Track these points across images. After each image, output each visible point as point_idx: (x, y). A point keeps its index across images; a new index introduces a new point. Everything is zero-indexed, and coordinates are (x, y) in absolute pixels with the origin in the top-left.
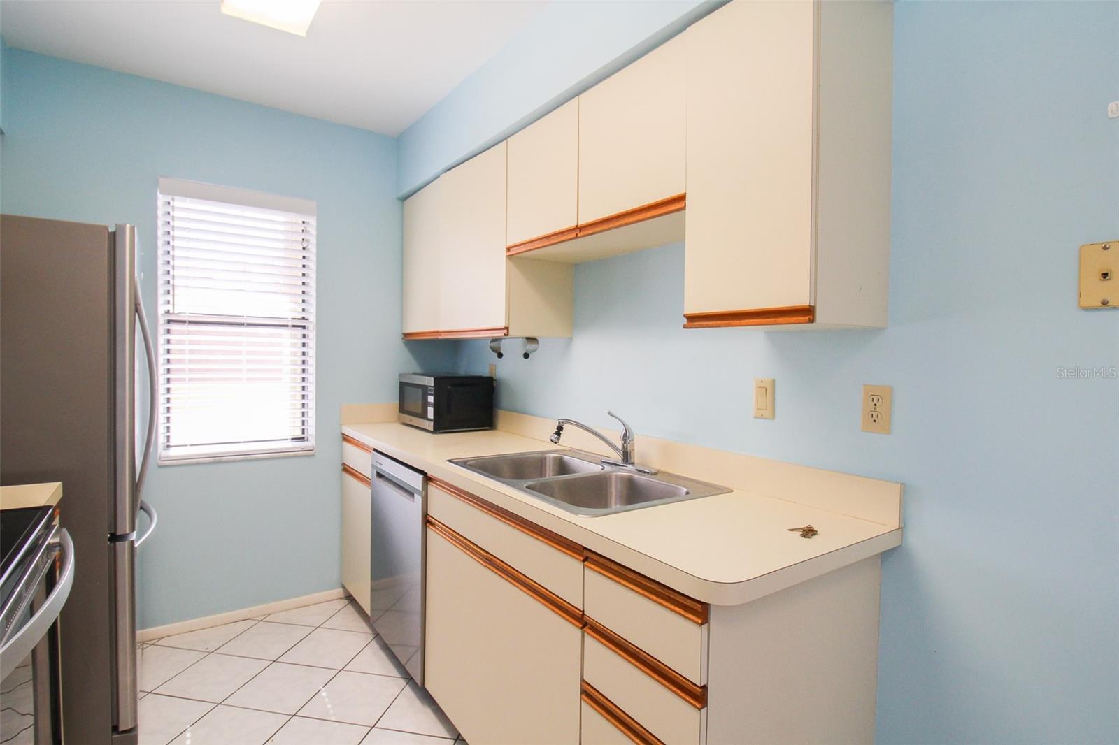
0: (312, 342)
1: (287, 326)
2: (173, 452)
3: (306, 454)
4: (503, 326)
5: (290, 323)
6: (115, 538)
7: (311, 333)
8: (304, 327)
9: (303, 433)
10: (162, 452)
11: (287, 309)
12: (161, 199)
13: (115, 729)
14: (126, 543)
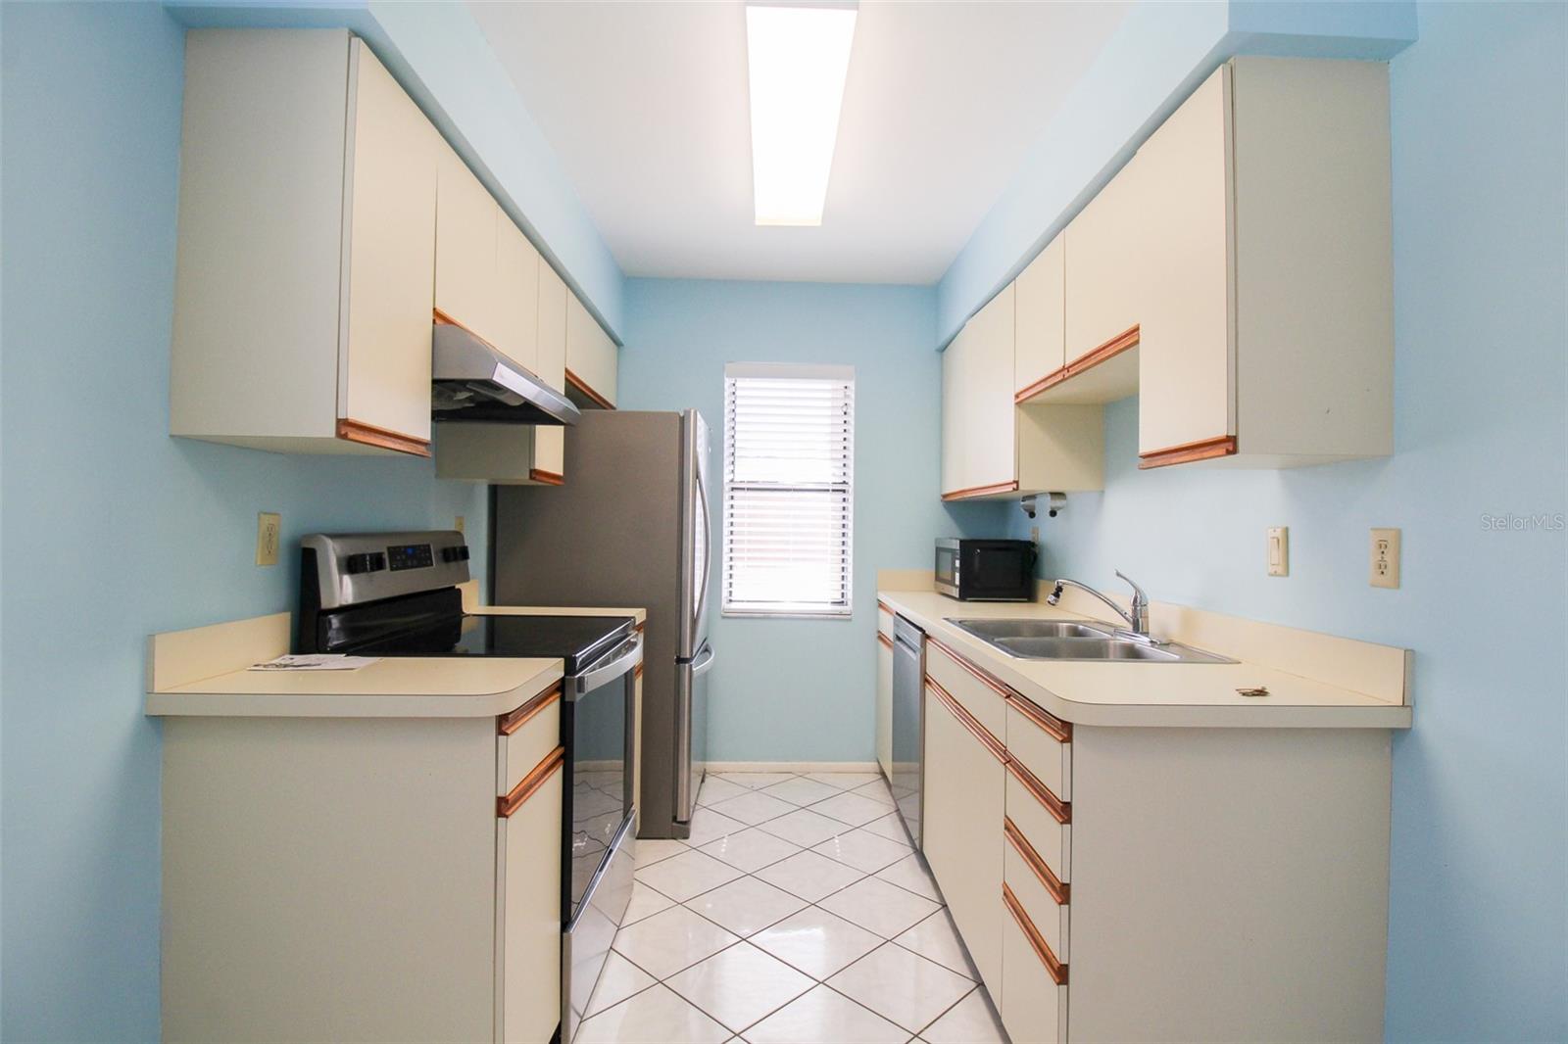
0: (850, 506)
1: (828, 490)
2: (733, 606)
3: (844, 618)
4: (1011, 480)
5: (831, 488)
6: (681, 660)
7: (850, 497)
8: (844, 491)
9: (843, 597)
10: (725, 605)
11: (829, 474)
12: (728, 382)
13: (675, 819)
14: (687, 665)
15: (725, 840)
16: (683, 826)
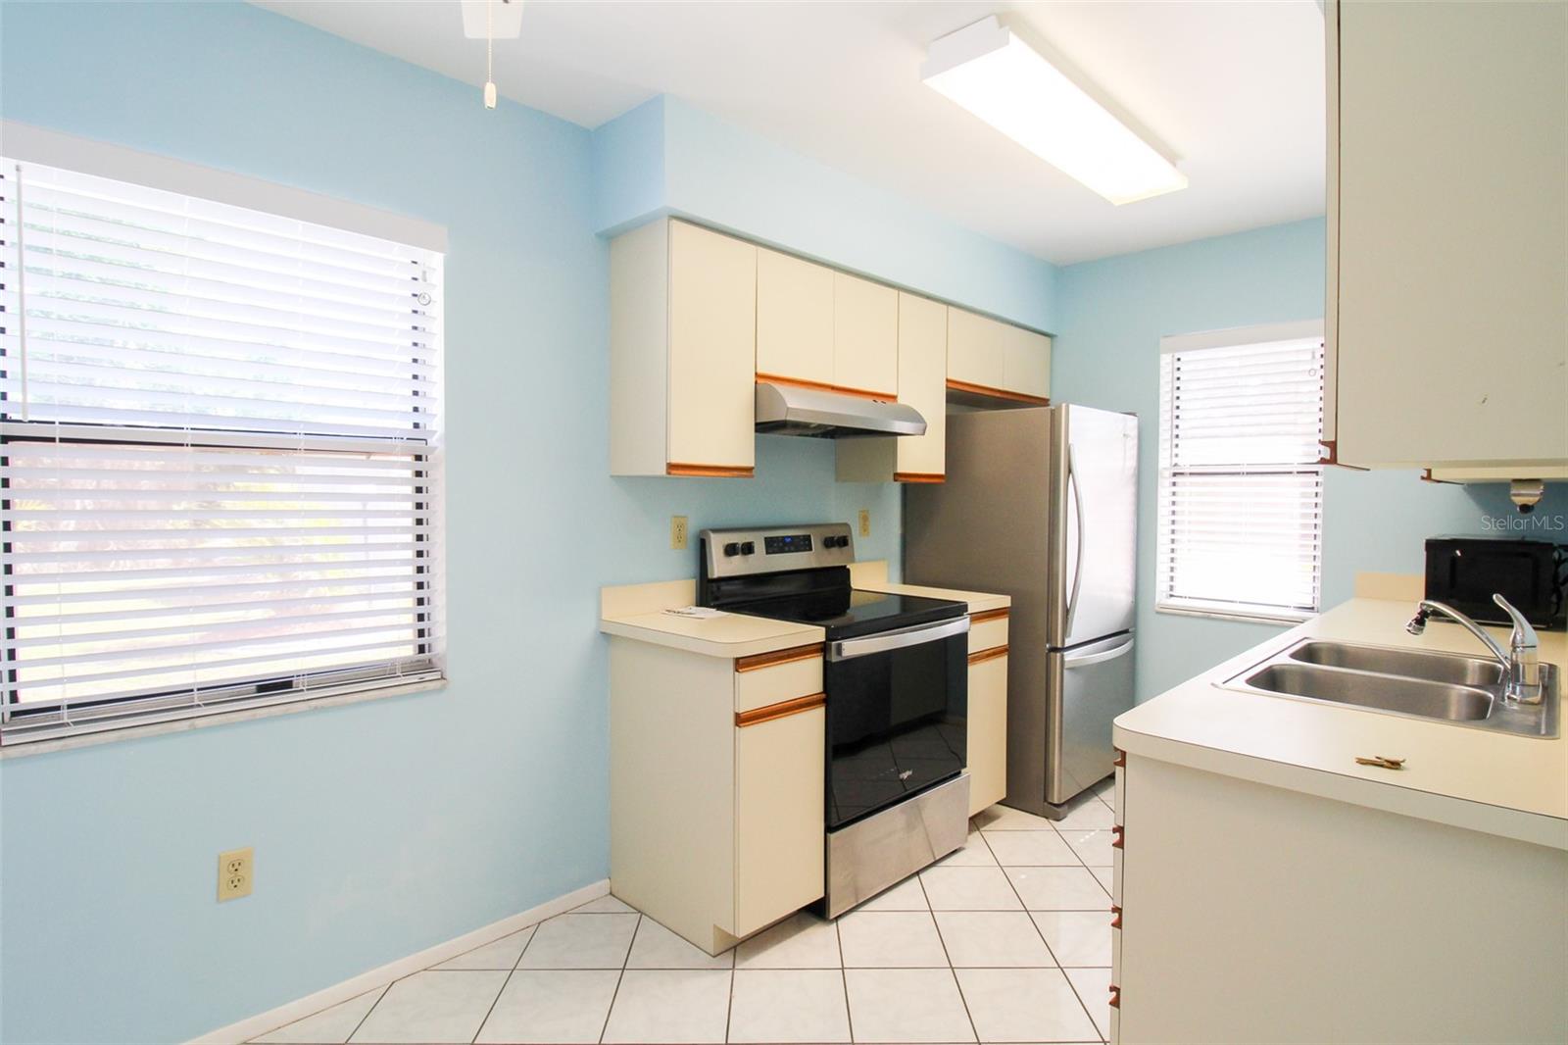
1: (1293, 473)
5: (1295, 470)
6: (1055, 650)
8: (1317, 473)
9: (1314, 602)
10: (1161, 598)
11: (1297, 452)
12: (1166, 360)
13: (1045, 800)
14: (1058, 654)
15: (1093, 833)
16: (1055, 808)
